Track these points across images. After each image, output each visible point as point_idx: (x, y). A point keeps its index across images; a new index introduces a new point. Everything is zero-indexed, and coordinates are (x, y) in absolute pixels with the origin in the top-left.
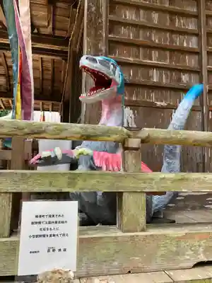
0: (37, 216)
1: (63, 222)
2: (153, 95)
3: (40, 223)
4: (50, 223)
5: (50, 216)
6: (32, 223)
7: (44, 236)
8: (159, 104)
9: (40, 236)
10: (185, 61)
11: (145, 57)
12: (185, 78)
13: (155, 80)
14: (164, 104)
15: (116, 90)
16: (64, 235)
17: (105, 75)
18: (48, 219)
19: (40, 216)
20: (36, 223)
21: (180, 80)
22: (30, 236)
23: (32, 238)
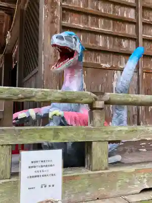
0: (32, 162)
1: (51, 166)
2: (99, 58)
3: (35, 167)
4: (42, 166)
5: (42, 161)
6: (29, 167)
7: (38, 176)
8: (104, 65)
9: (36, 176)
13: (101, 45)
14: (108, 66)
15: (77, 59)
16: (52, 175)
17: (69, 48)
18: (40, 164)
19: (35, 162)
20: (32, 167)
22: (28, 177)
23: (29, 179)
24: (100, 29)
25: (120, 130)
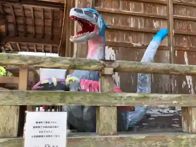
0: (37, 123)
1: (56, 127)
3: (39, 127)
4: (46, 127)
5: (46, 122)
6: (34, 127)
7: (42, 136)
8: (135, 45)
9: (40, 136)
10: (155, 11)
11: (124, 8)
12: (156, 24)
13: (132, 26)
14: (139, 45)
15: (98, 33)
16: (56, 136)
17: (89, 22)
18: (45, 125)
19: (39, 123)
20: (36, 127)
21: (152, 26)
22: (32, 136)
23: (34, 138)
24: (131, 12)
25: (130, 96)
